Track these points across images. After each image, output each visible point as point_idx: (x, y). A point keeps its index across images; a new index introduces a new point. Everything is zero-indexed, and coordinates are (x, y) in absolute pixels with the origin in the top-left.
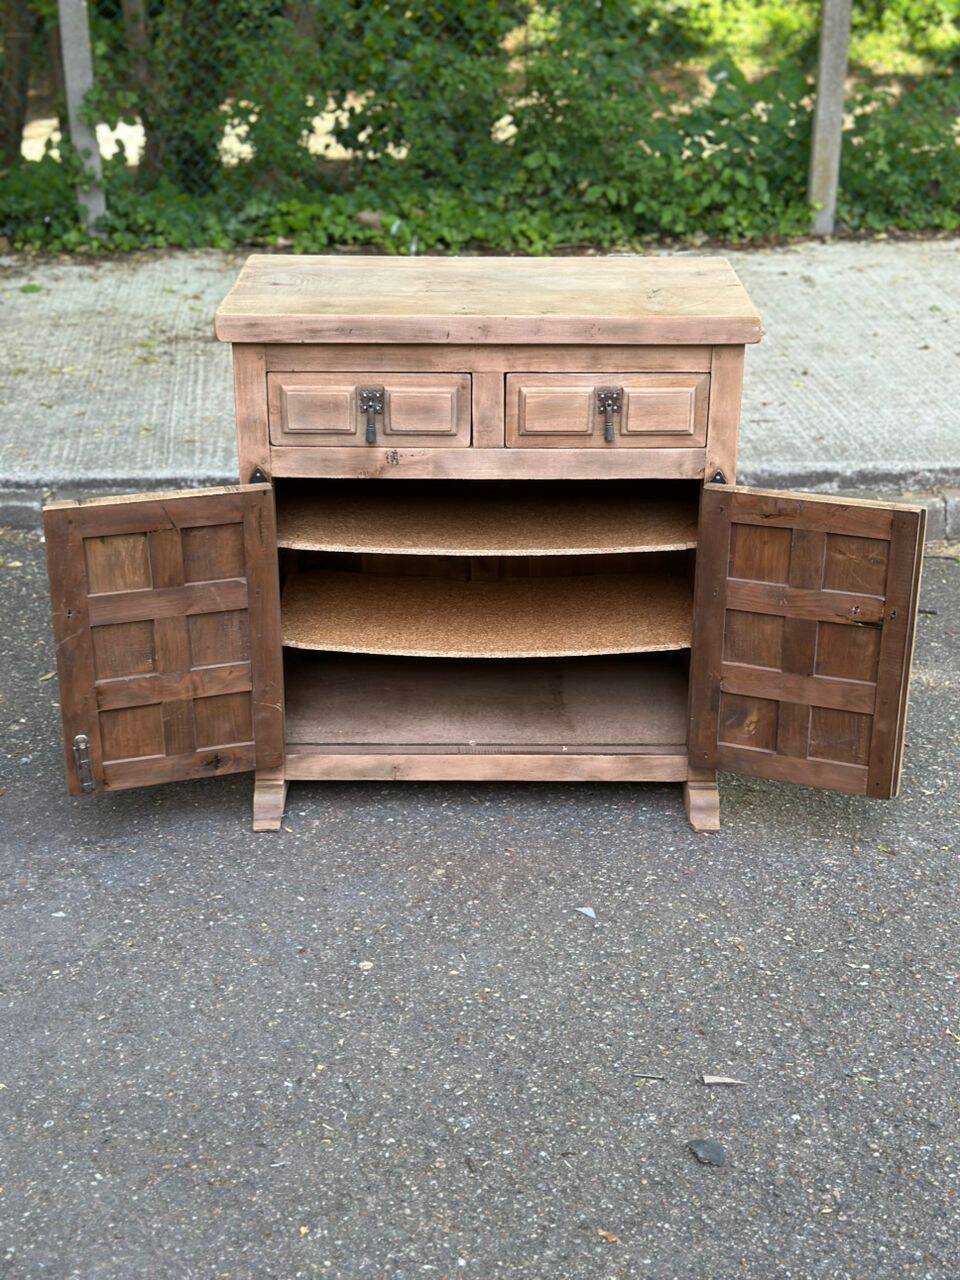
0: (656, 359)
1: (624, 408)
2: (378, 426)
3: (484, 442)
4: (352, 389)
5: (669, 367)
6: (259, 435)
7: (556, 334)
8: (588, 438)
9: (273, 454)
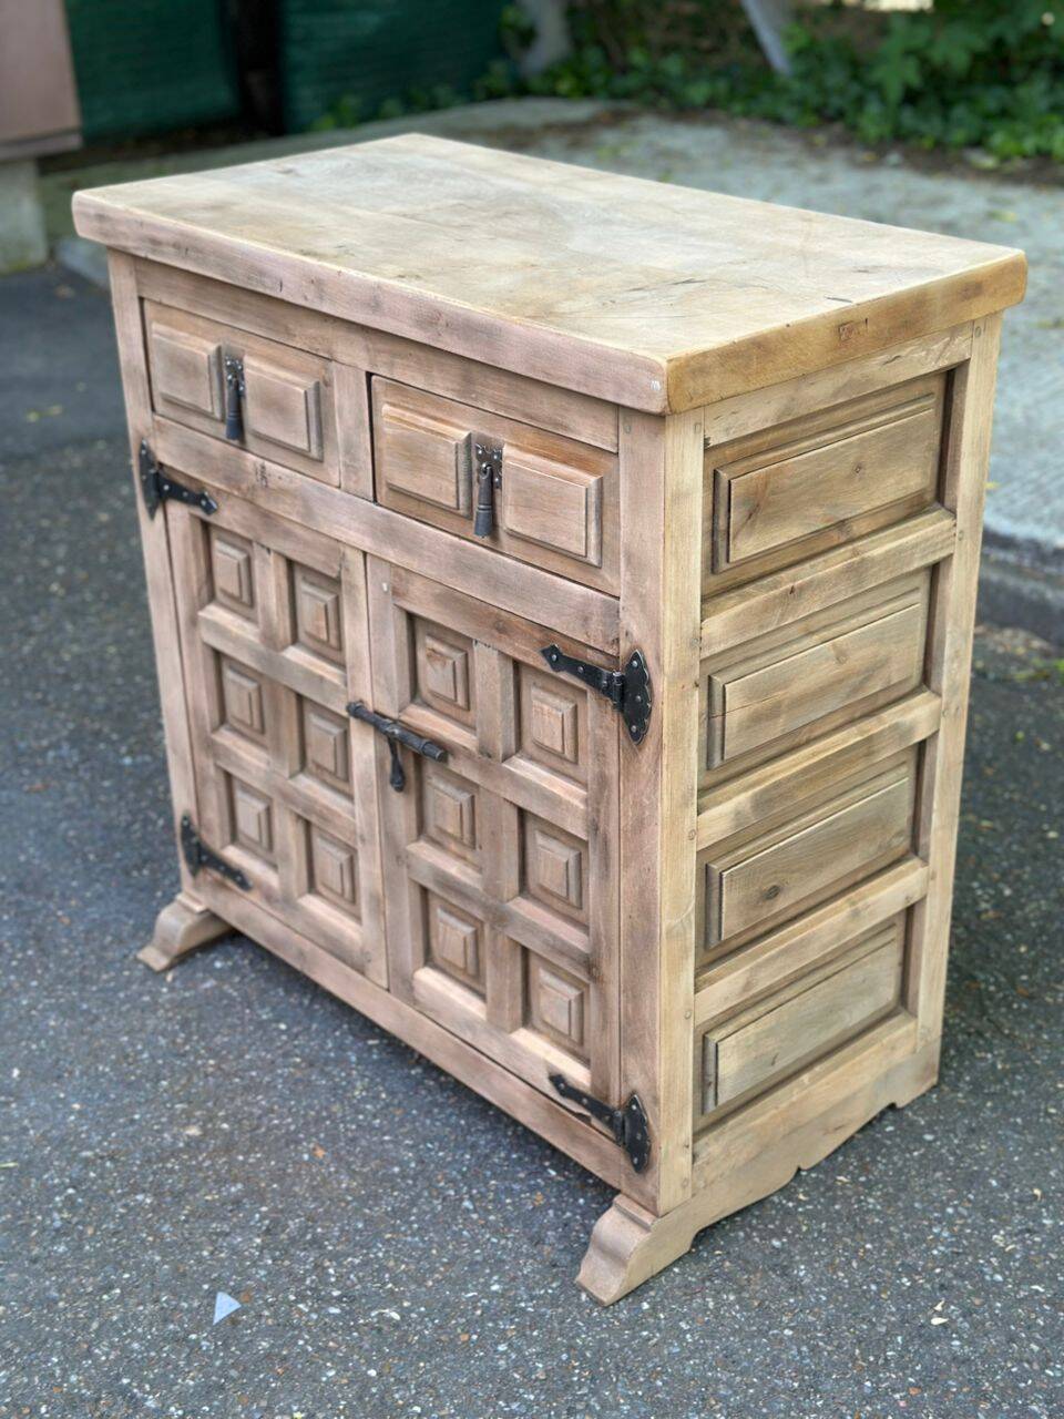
1: (503, 484)
2: (244, 417)
4: (212, 347)
5: (561, 426)
6: (142, 391)
7: (397, 318)
9: (155, 425)
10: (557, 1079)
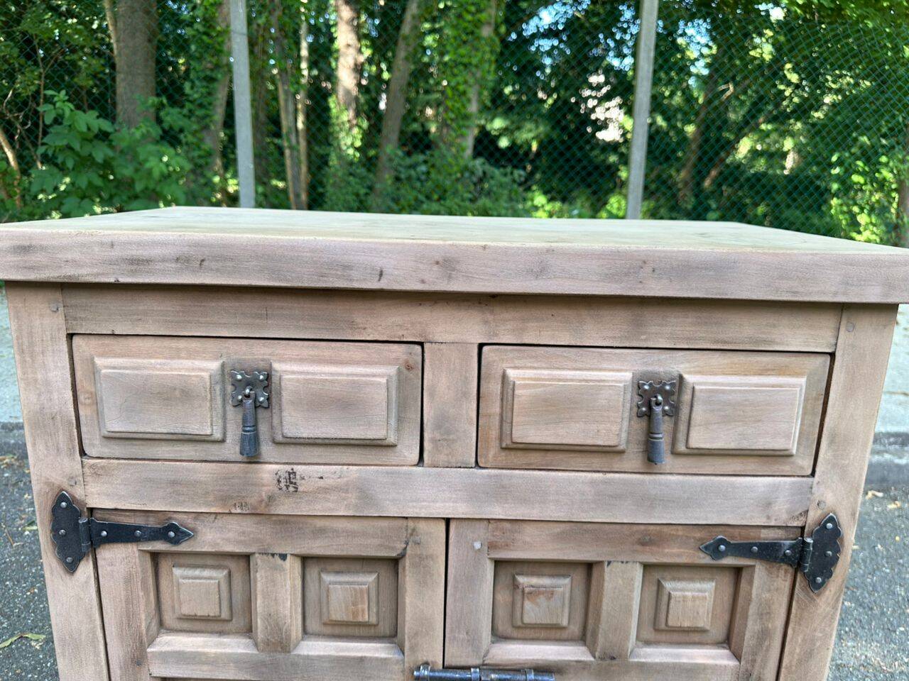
0: (744, 328)
1: (685, 411)
2: (263, 428)
3: (442, 458)
4: (215, 365)
5: (765, 341)
6: (62, 438)
7: (572, 277)
8: (617, 458)
9: (86, 470)
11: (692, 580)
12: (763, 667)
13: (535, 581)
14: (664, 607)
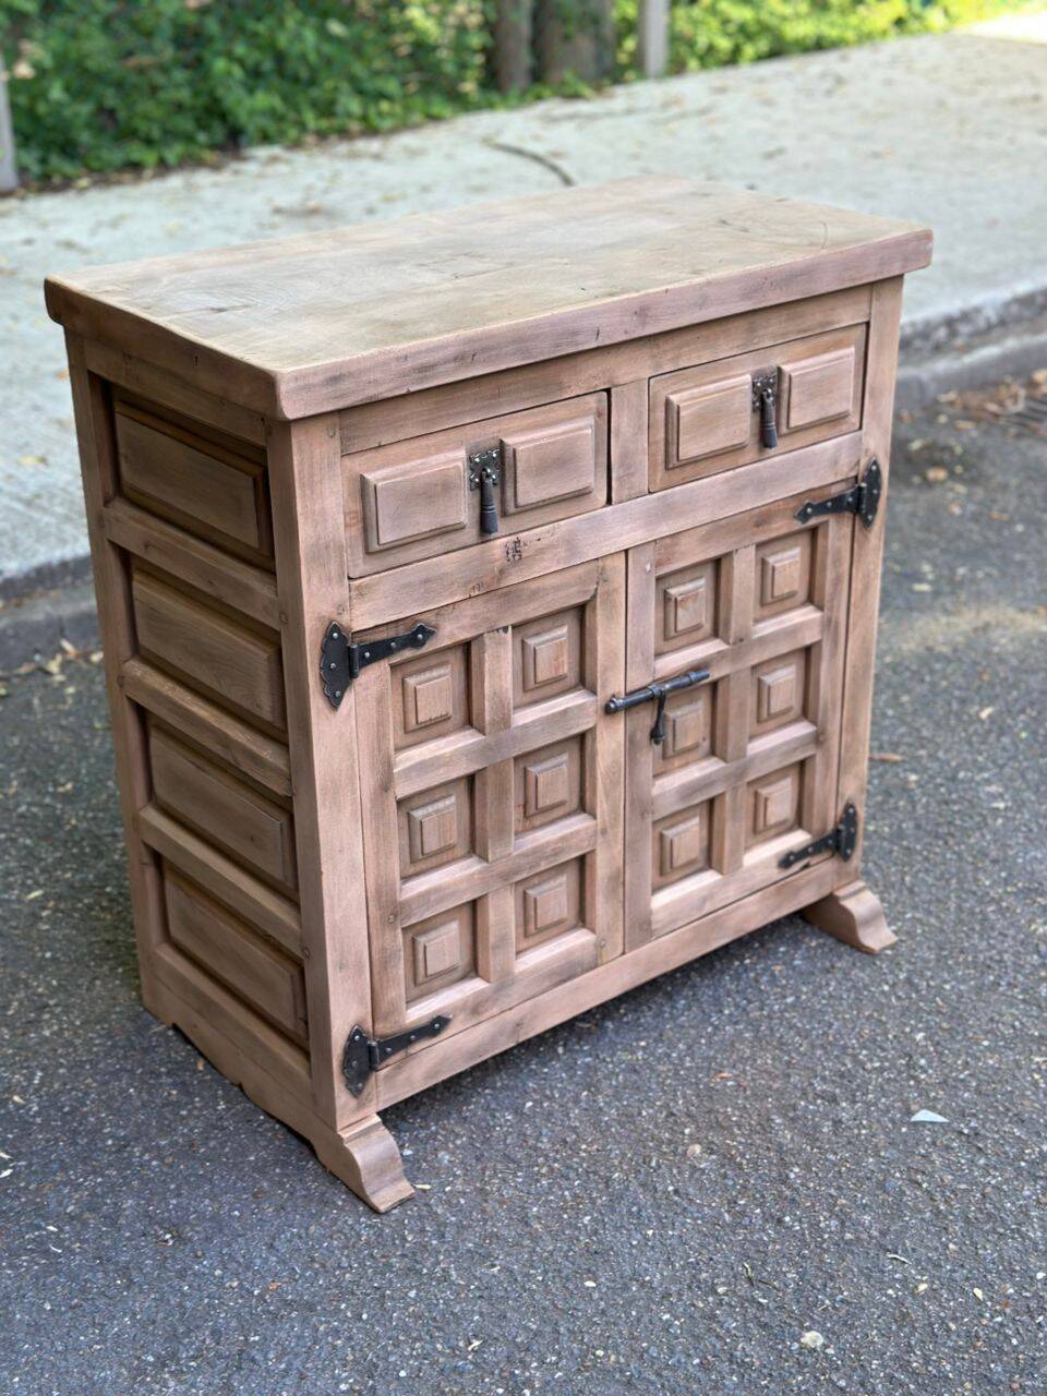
1: (785, 395)
2: (495, 506)
3: (625, 493)
6: (333, 568)
8: (742, 453)
9: (354, 593)
10: (786, 861)
11: (784, 550)
12: (838, 611)
13: (682, 589)
14: (769, 581)
